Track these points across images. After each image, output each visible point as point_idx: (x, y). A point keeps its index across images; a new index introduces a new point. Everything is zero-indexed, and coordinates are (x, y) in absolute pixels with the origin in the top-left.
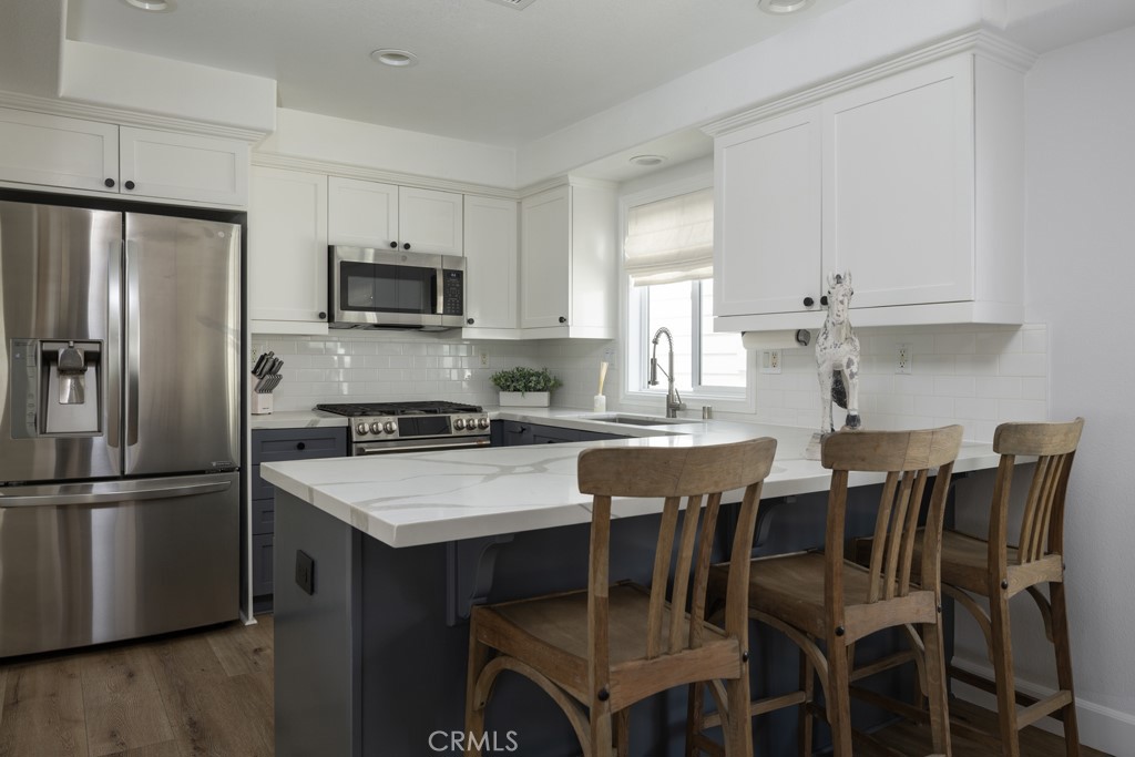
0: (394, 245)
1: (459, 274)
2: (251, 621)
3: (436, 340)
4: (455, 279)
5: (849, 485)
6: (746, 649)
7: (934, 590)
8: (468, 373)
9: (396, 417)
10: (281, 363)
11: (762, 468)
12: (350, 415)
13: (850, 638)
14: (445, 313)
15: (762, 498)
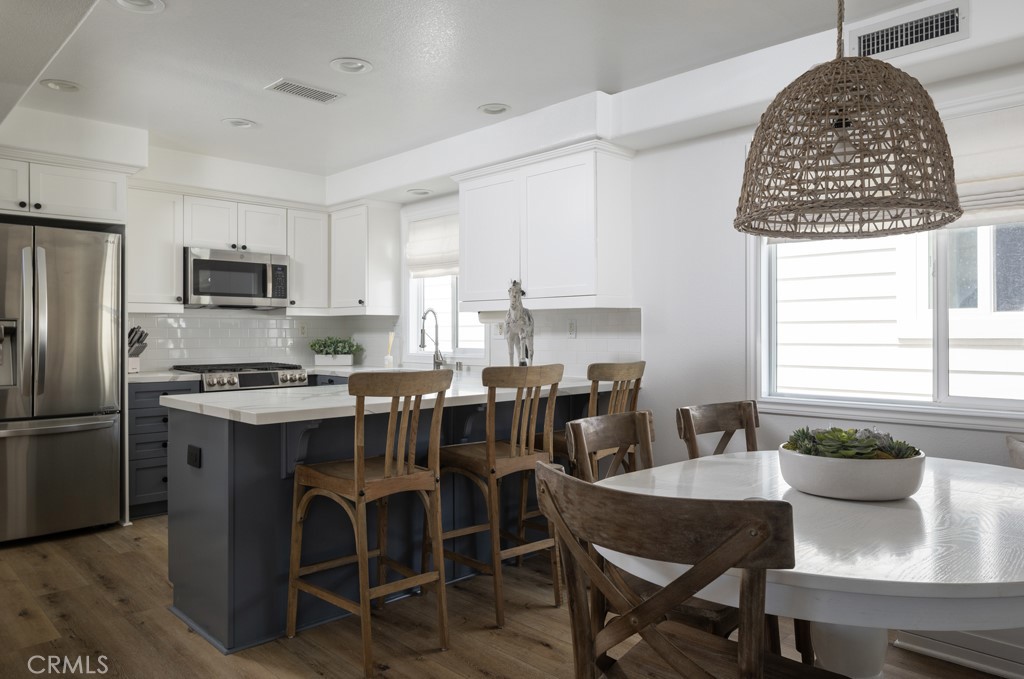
0: (234, 246)
1: (284, 268)
2: (128, 523)
3: (265, 316)
4: (281, 272)
5: (497, 401)
6: (438, 475)
7: (548, 451)
8: (290, 342)
9: (237, 373)
10: (147, 335)
11: (445, 385)
12: (202, 372)
13: (499, 474)
14: (273, 297)
15: (445, 406)
